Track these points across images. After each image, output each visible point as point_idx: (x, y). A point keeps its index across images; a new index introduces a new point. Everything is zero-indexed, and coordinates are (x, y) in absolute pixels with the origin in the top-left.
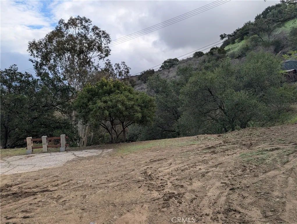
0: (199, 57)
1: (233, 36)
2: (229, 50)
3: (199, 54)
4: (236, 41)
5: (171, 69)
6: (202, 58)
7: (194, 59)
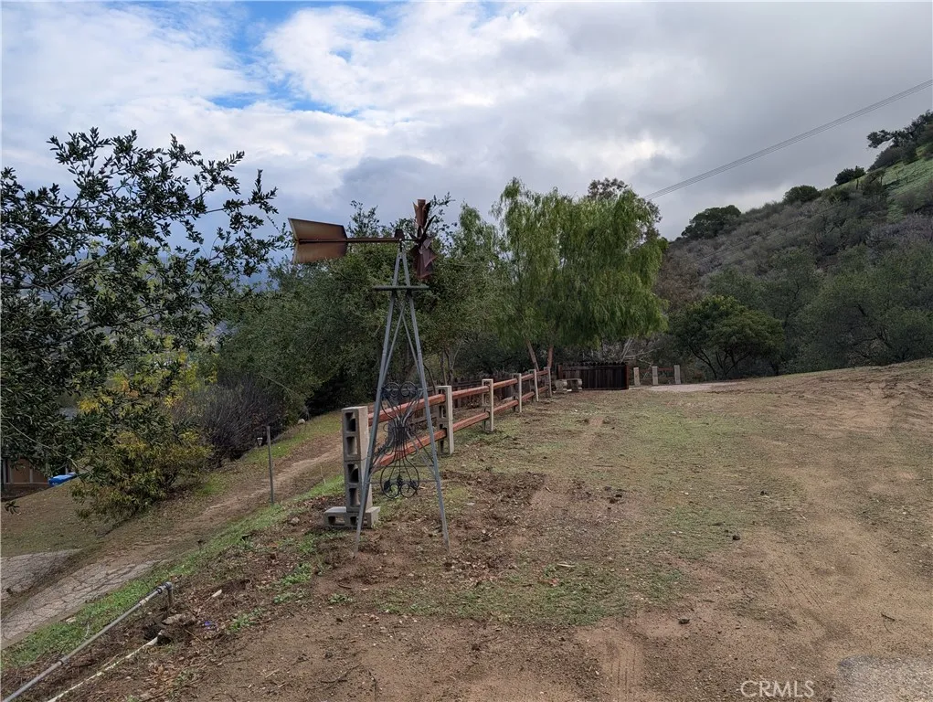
0: (804, 201)
1: (912, 134)
2: (897, 183)
3: (802, 195)
4: (920, 151)
5: (722, 238)
6: (813, 206)
7: (788, 208)
